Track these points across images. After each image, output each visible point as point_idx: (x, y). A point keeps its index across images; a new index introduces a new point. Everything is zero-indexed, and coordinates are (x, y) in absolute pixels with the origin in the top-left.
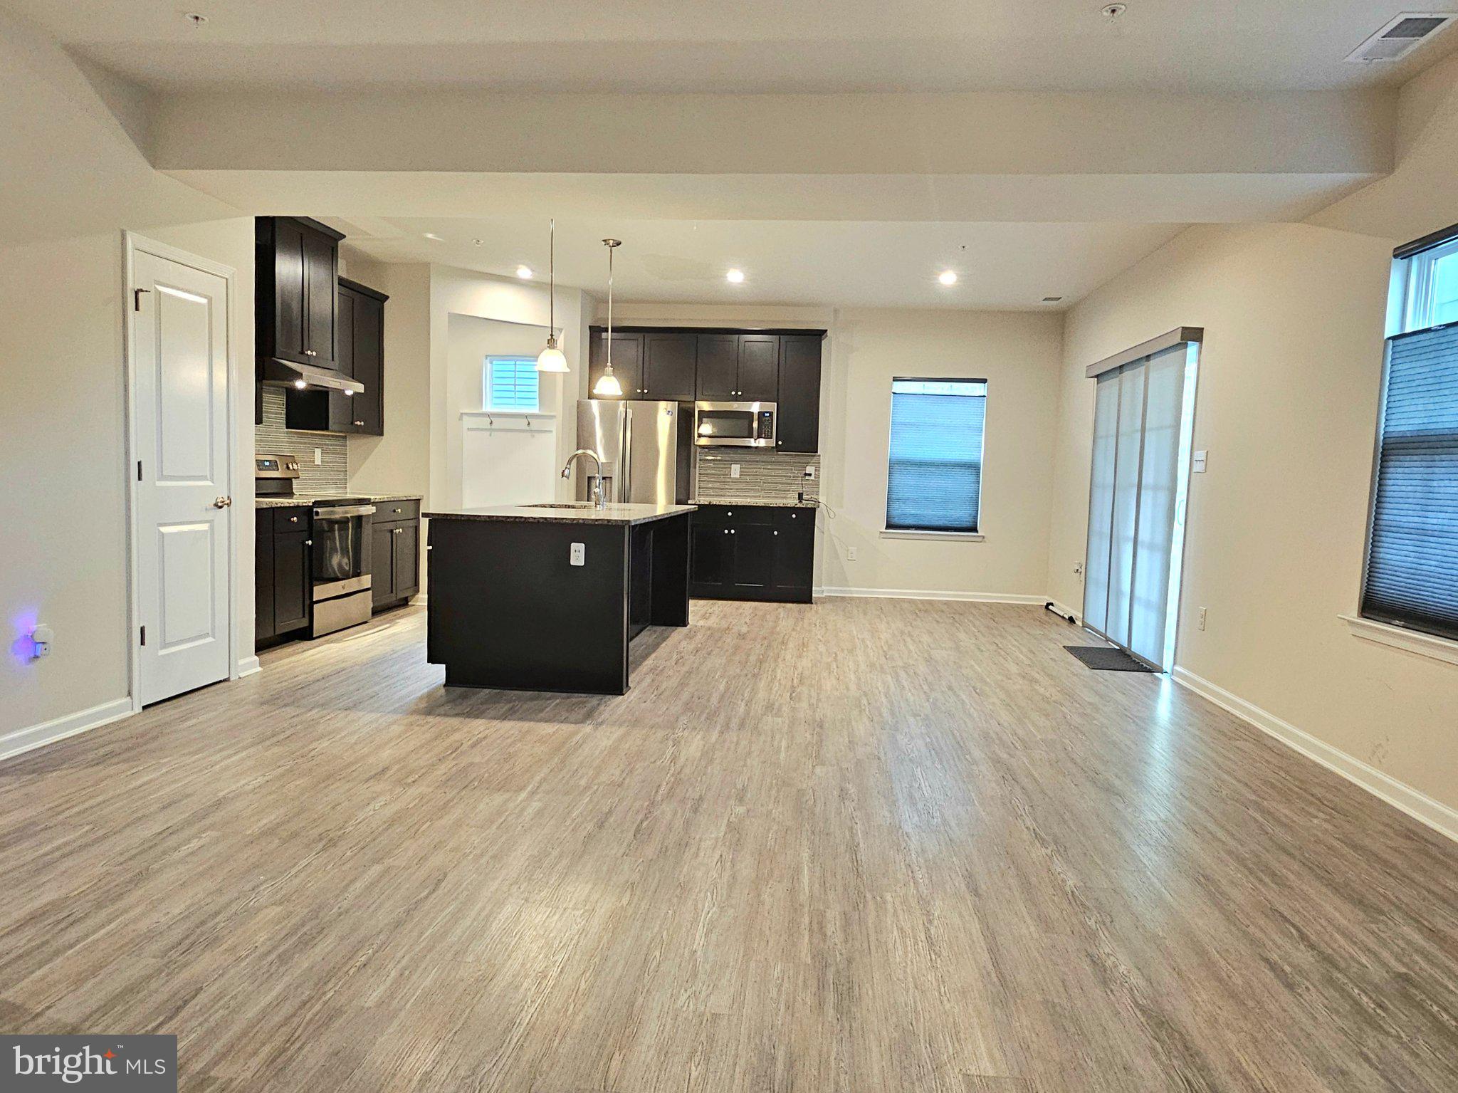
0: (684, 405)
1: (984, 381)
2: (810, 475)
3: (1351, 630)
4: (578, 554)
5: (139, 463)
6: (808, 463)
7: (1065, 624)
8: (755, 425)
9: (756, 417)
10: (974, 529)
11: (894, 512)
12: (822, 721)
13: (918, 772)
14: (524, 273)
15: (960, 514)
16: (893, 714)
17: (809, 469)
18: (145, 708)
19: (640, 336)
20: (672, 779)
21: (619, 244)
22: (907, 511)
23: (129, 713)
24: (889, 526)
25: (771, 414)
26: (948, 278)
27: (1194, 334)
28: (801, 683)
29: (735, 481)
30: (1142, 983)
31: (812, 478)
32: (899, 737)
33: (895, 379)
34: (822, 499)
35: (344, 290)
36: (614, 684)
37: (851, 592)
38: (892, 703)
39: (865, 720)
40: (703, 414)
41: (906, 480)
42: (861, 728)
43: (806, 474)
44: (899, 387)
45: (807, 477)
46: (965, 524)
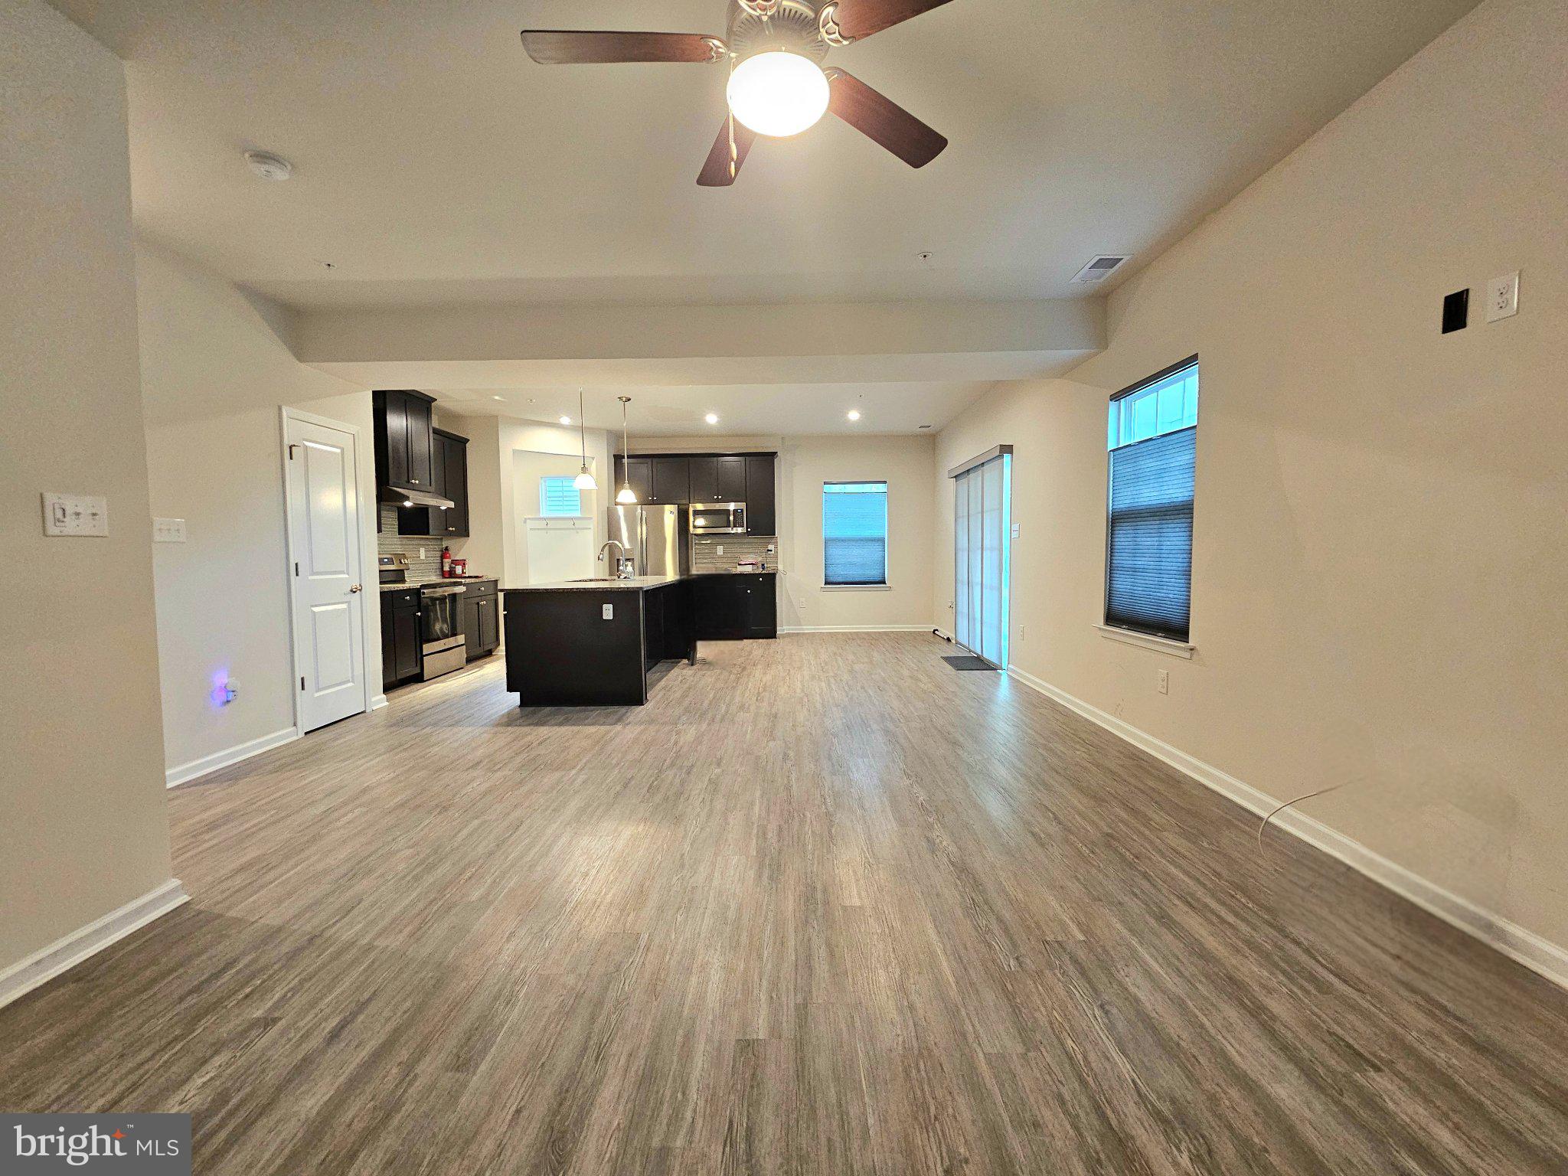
0: (680, 507)
1: (885, 482)
2: (771, 551)
3: (1101, 633)
4: (608, 611)
5: (296, 564)
6: (769, 543)
7: (945, 642)
8: (731, 518)
9: (732, 513)
10: (884, 582)
11: (829, 573)
12: (776, 714)
13: (835, 741)
14: (565, 420)
15: (873, 573)
16: (823, 706)
17: (771, 547)
18: (306, 733)
19: (649, 460)
20: (674, 755)
21: (629, 400)
22: (840, 572)
23: (295, 738)
24: (827, 583)
25: (742, 510)
26: (854, 416)
27: (1007, 449)
28: (764, 690)
29: (720, 557)
30: (955, 850)
31: (773, 552)
32: (826, 720)
33: (825, 483)
34: (780, 567)
35: (436, 436)
36: (637, 698)
37: (803, 629)
38: (823, 700)
39: (805, 711)
40: (697, 513)
41: (836, 552)
42: (801, 716)
43: (768, 550)
44: (828, 488)
45: (769, 552)
46: (877, 579)
